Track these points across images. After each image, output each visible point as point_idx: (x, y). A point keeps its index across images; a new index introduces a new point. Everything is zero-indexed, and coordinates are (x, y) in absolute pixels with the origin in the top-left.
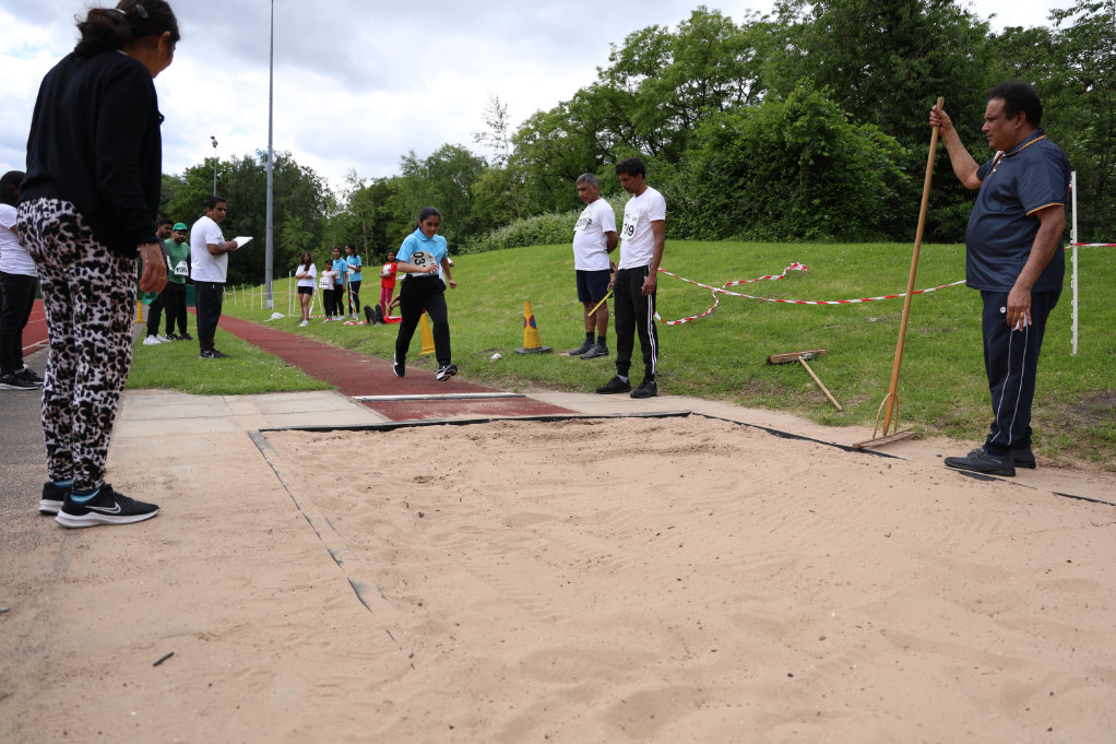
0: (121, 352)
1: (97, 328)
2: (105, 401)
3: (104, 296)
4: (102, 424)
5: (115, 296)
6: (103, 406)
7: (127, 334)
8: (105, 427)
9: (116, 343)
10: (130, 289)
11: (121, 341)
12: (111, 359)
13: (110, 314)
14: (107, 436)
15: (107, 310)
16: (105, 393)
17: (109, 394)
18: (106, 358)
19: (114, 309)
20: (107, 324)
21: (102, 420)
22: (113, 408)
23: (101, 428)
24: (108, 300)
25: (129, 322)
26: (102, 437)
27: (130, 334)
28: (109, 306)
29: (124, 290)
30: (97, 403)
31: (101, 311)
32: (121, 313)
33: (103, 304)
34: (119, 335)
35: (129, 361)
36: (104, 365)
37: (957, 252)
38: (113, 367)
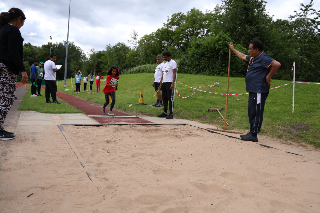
0: (11, 98)
1: (5, 93)
2: (5, 109)
3: (7, 85)
4: (3, 115)
5: (10, 85)
6: (4, 110)
7: (13, 94)
8: (4, 116)
9: (10, 96)
10: (14, 83)
11: (11, 96)
13: (8, 89)
14: (4, 118)
15: (8, 88)
16: (5, 107)
17: (6, 108)
18: (7, 99)
19: (10, 88)
20: (8, 91)
21: (3, 114)
22: (7, 111)
23: (3, 116)
24: (8, 86)
25: (14, 91)
26: (3, 118)
27: (14, 94)
28: (8, 87)
29: (12, 84)
30: (3, 110)
31: (6, 89)
32: (12, 89)
33: (7, 87)
34: (11, 94)
38: (9, 102)
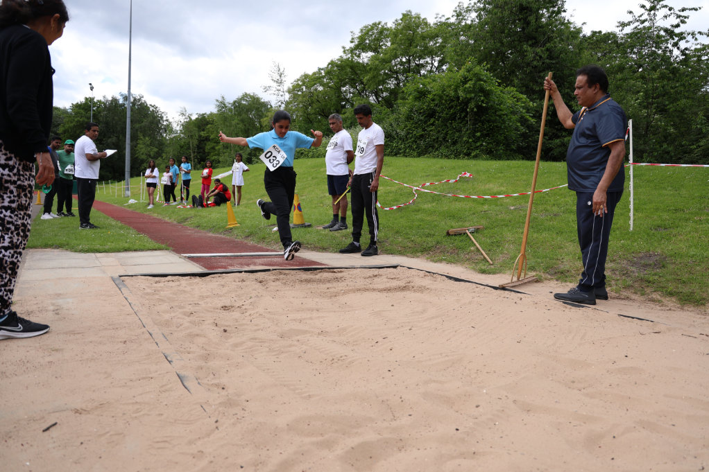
0: (23, 224)
1: (6, 208)
2: (13, 256)
3: (12, 187)
4: (10, 272)
5: (19, 187)
6: (10, 260)
7: (28, 212)
8: (12, 273)
9: (20, 218)
10: (30, 182)
11: (24, 217)
12: (17, 228)
13: (16, 199)
14: (13, 280)
15: (14, 196)
16: (12, 251)
17: (15, 252)
18: (13, 228)
19: (19, 196)
20: (14, 205)
21: (10, 269)
22: (18, 261)
23: (9, 274)
24: (15, 190)
25: (29, 204)
26: (10, 280)
27: (30, 212)
28: (15, 194)
29: (26, 183)
30: (6, 258)
31: (10, 197)
32: (24, 198)
33: (12, 192)
34: (22, 213)
35: (29, 230)
36: (12, 233)
37: (562, 166)
38: (18, 234)
